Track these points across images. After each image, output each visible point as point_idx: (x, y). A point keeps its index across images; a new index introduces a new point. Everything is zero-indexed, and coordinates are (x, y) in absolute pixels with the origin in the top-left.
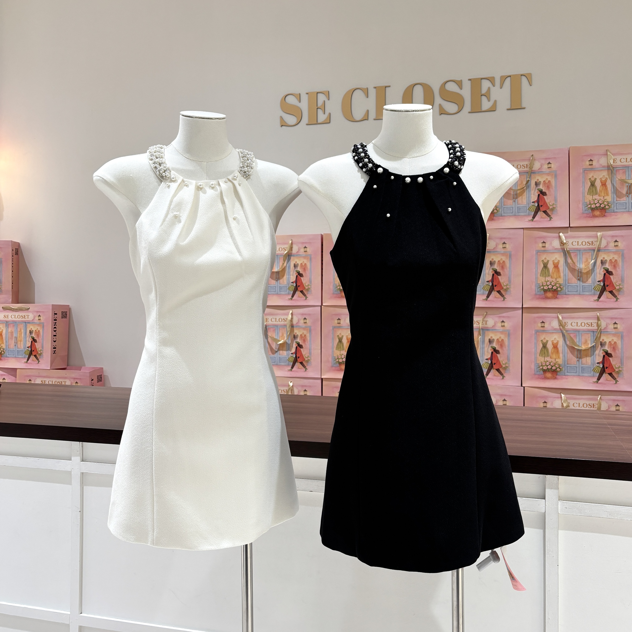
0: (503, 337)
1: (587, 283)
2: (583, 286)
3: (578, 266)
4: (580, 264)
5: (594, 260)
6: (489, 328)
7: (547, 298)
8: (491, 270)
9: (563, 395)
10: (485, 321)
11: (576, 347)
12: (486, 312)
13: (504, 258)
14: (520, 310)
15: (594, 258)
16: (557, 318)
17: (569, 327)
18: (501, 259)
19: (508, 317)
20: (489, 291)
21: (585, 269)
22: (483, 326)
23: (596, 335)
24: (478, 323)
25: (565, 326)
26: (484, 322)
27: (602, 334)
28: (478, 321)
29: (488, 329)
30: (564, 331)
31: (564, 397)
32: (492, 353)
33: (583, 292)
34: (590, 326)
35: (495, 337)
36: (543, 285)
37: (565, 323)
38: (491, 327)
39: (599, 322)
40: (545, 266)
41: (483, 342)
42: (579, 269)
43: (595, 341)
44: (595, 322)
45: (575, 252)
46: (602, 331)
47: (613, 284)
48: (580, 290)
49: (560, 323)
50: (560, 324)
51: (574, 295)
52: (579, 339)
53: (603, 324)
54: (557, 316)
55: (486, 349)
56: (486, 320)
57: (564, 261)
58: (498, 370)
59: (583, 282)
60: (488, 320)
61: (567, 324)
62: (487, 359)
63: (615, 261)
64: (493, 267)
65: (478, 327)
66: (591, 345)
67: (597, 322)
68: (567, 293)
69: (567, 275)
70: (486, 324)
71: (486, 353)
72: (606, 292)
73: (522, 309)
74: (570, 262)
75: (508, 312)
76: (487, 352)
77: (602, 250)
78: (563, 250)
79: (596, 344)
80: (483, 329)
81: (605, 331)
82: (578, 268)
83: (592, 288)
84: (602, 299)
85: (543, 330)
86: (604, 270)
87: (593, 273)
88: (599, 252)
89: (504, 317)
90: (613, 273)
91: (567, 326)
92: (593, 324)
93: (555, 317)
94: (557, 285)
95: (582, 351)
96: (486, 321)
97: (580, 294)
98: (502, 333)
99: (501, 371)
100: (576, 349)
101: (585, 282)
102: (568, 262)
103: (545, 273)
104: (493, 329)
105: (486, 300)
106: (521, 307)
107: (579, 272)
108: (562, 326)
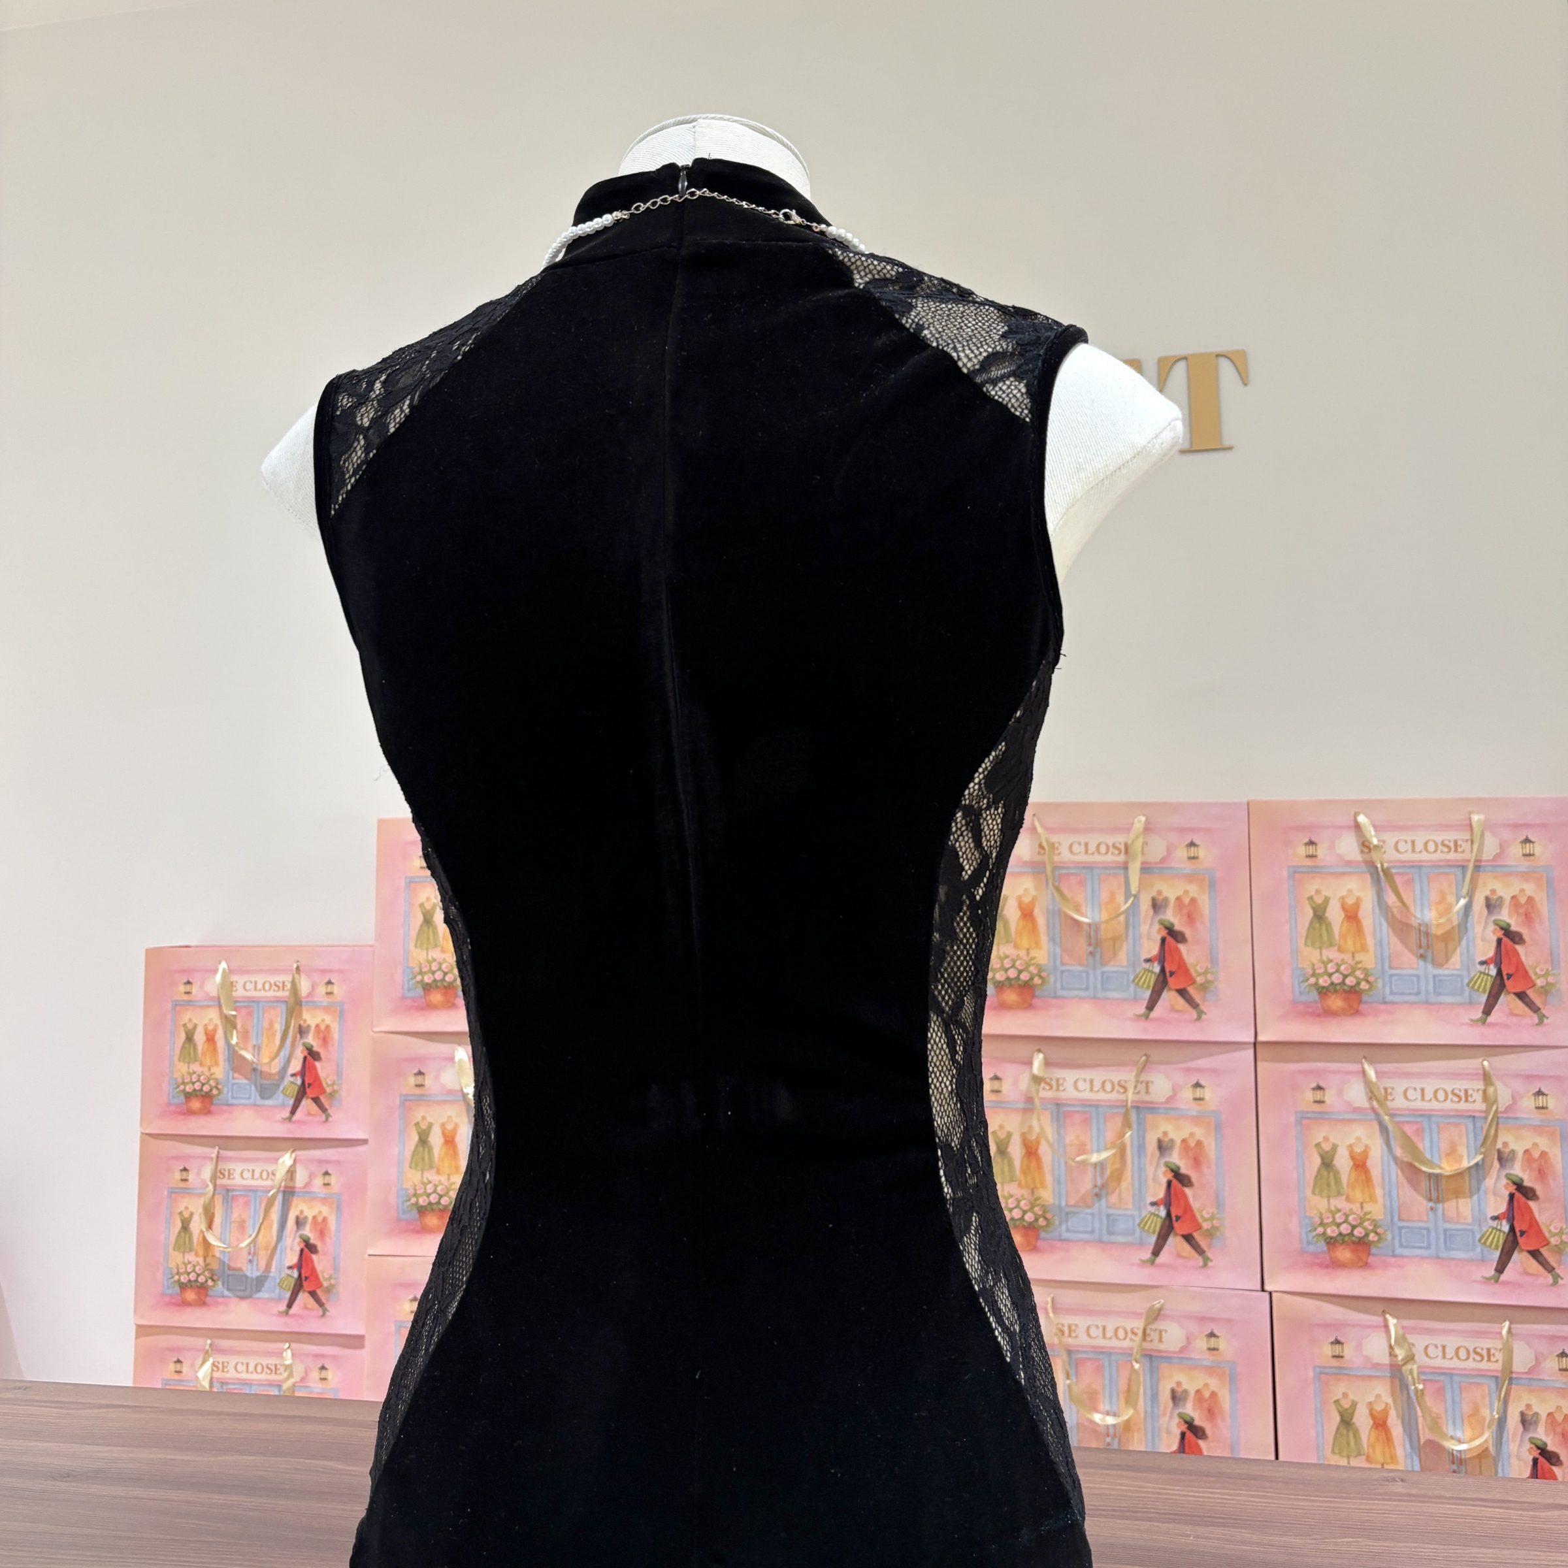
0: (1199, 1133)
1: (1448, 969)
2: (1435, 976)
3: (1418, 915)
4: (1422, 911)
5: (1465, 898)
6: (1156, 1106)
7: (1328, 1013)
8: (1156, 926)
9: (1392, 1321)
10: (1144, 1084)
11: (1424, 1169)
12: (1146, 1055)
13: (1193, 890)
14: (1248, 1048)
15: (1465, 891)
16: (1361, 1075)
17: (1399, 1102)
18: (1186, 892)
19: (1214, 1071)
20: (1154, 987)
21: (1439, 925)
22: (1137, 1097)
23: (1482, 1128)
24: (1122, 1090)
25: (1386, 1098)
26: (1142, 1088)
27: (1500, 1126)
28: (1123, 1083)
29: (1154, 1108)
30: (1387, 1118)
31: (1395, 1325)
32: (1169, 1183)
33: (1438, 994)
34: (1463, 1099)
35: (1176, 1133)
36: (1314, 974)
37: (1386, 1089)
38: (1163, 1103)
39: (1491, 1090)
40: (1319, 915)
41: (1141, 1148)
42: (1420, 925)
43: (1483, 1150)
44: (1476, 1088)
45: (1406, 874)
46: (1500, 1115)
47: (1526, 973)
48: (1427, 991)
49: (1371, 1092)
50: (1370, 1094)
51: (1412, 1003)
52: (1431, 1142)
53: (1503, 1094)
54: (1361, 1069)
55: (1150, 1171)
56: (1147, 1079)
57: (1376, 899)
58: (1188, 1238)
59: (1436, 964)
60: (1151, 1079)
61: (1391, 1094)
62: (1153, 1204)
63: (1527, 900)
64: (1161, 917)
65: (1123, 1101)
66: (1469, 1162)
67: (1482, 1087)
68: (1389, 998)
69: (1385, 940)
70: (1147, 1092)
71: (1150, 1182)
72: (1505, 994)
73: (1252, 1046)
74: (1394, 903)
75: (1211, 1055)
76: (1155, 1180)
77: (1485, 866)
78: (1371, 865)
79: (1483, 1159)
80: (1137, 1108)
81: (1511, 1116)
82: (1418, 921)
83: (1462, 981)
84: (1494, 1016)
85: (1320, 1114)
86: (1496, 927)
87: (1465, 938)
88: (1479, 871)
89: (1198, 1070)
90: (1524, 937)
91: (1393, 1100)
92: (1471, 1095)
93: (1356, 1073)
94: (1358, 973)
95: (1444, 1180)
96: (1147, 1083)
97: (1427, 1003)
98: (1196, 1120)
99: (1197, 1243)
100: (1425, 1172)
101: (1441, 965)
102: (1386, 903)
103: (1321, 936)
104: (1168, 1108)
105: (1146, 1017)
106: (1252, 1040)
107: (1422, 934)
108: (1377, 1100)
